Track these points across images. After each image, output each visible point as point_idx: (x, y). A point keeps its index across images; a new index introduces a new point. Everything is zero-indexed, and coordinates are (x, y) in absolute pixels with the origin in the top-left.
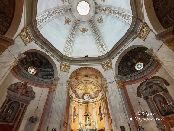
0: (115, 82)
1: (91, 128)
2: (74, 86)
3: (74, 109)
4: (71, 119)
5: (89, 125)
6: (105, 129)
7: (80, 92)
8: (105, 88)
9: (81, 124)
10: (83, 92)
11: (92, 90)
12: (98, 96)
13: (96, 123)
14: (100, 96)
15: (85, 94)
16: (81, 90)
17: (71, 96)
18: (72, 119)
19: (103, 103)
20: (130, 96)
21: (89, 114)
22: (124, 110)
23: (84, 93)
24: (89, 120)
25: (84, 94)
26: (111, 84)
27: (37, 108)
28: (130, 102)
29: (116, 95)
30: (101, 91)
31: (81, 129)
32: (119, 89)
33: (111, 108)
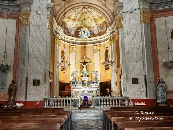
0: (138, 11)
1: (90, 80)
2: (59, 13)
3: (63, 52)
4: (58, 67)
5: (87, 76)
6: (110, 81)
7: (71, 25)
8: (118, 21)
9: (75, 75)
10: (77, 25)
11: (95, 20)
12: (105, 33)
13: (99, 74)
14: (108, 32)
15: (81, 27)
16: (74, 20)
17: (55, 31)
18: (60, 68)
19: (112, 45)
20: (159, 36)
21: (87, 61)
22: (143, 58)
23: (79, 25)
24: (87, 70)
25: (79, 28)
26: (131, 14)
27: (5, 52)
28: (156, 47)
29: (135, 34)
30: (110, 25)
31: (75, 80)
32: (143, 24)
33: (124, 54)
